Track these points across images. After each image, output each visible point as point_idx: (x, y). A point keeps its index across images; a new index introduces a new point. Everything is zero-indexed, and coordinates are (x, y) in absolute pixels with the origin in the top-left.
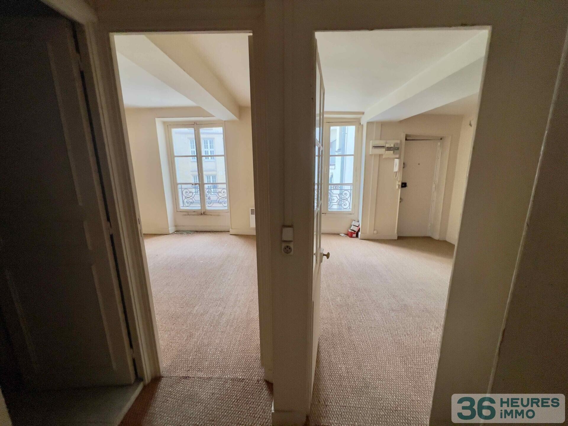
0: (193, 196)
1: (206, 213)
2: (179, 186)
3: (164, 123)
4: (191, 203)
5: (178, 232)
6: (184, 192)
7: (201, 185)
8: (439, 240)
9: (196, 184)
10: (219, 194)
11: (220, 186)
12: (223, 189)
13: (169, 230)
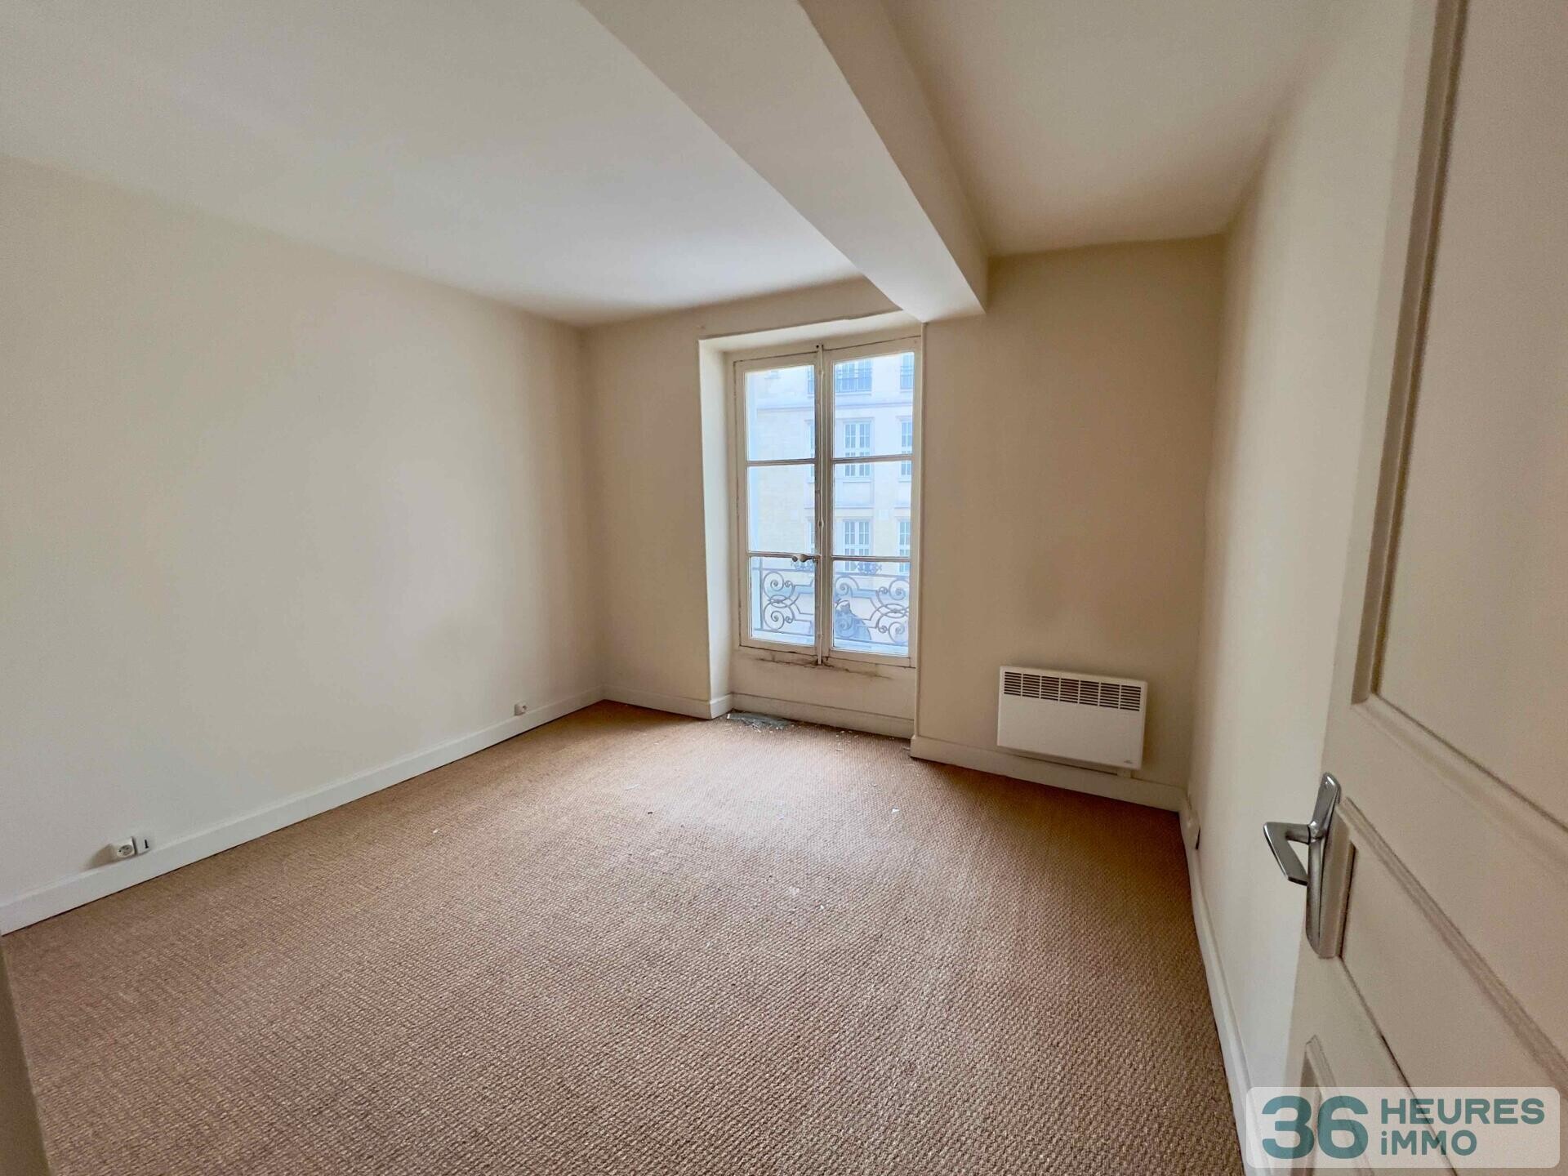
0: (793, 598)
1: (830, 662)
2: (755, 562)
3: (725, 355)
4: (787, 620)
5: (738, 713)
6: (767, 585)
7: (823, 561)
9: (805, 558)
10: (882, 597)
11: (886, 568)
12: (897, 579)
13: (709, 706)
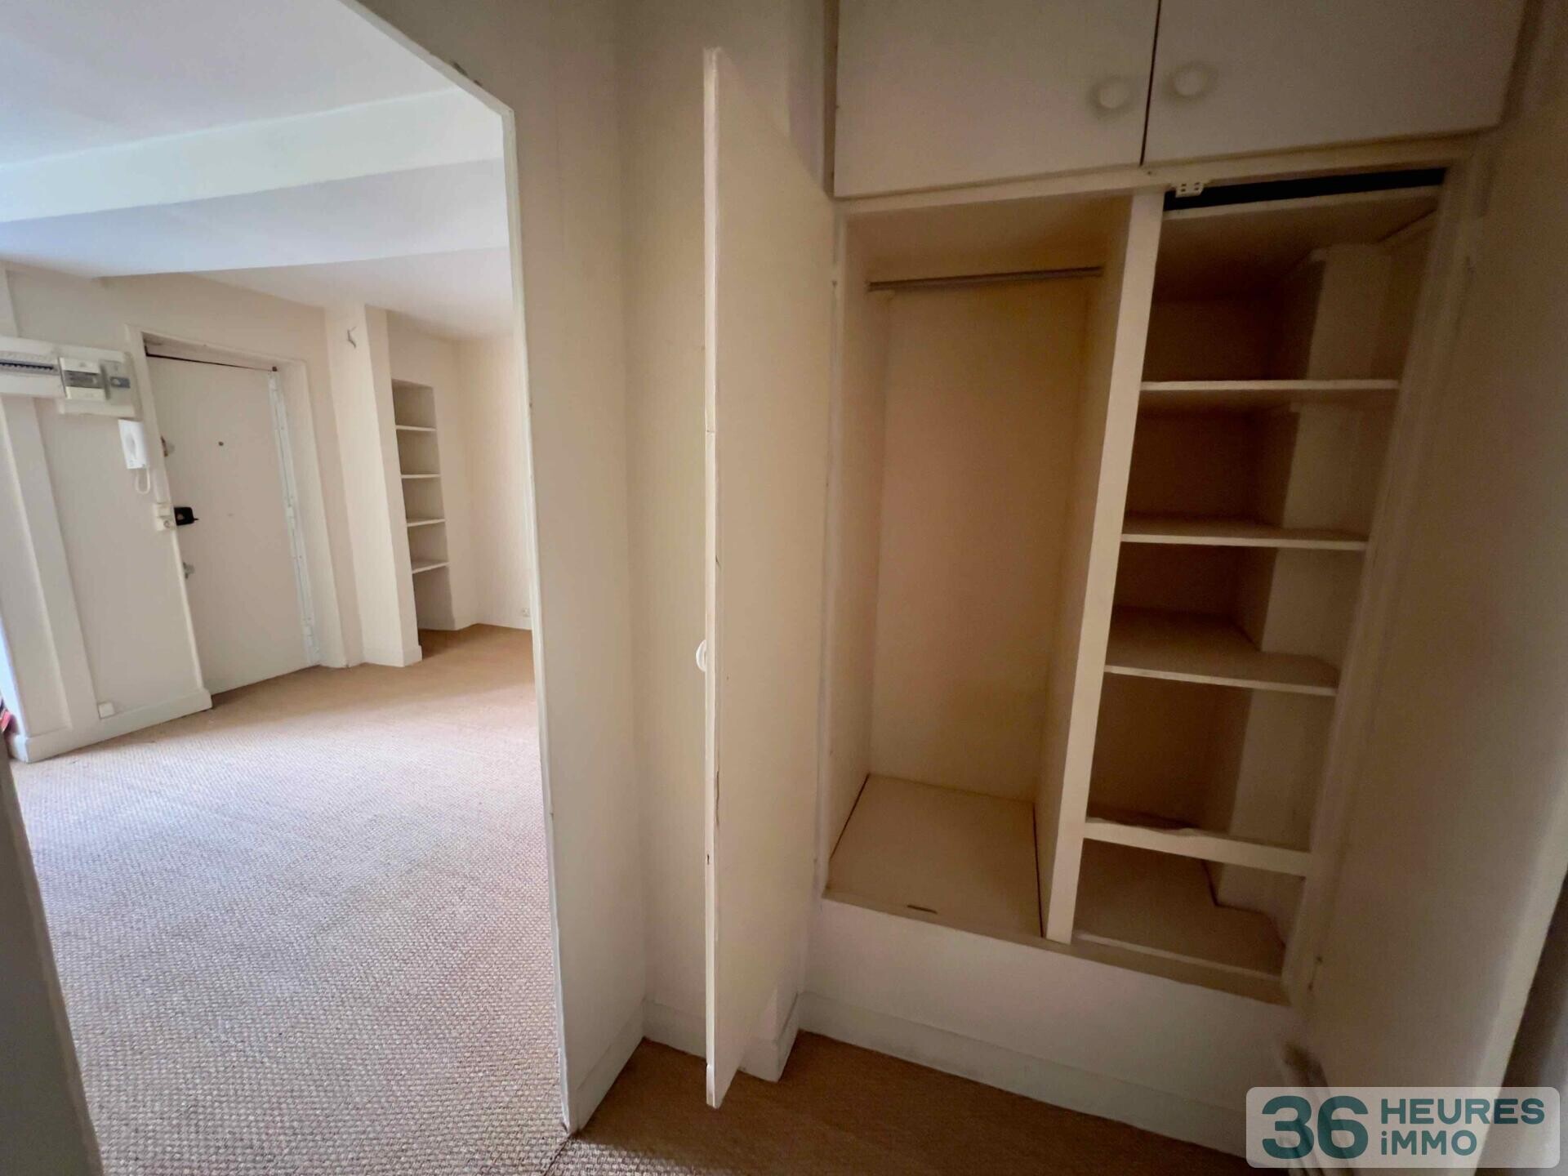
8: (347, 666)
